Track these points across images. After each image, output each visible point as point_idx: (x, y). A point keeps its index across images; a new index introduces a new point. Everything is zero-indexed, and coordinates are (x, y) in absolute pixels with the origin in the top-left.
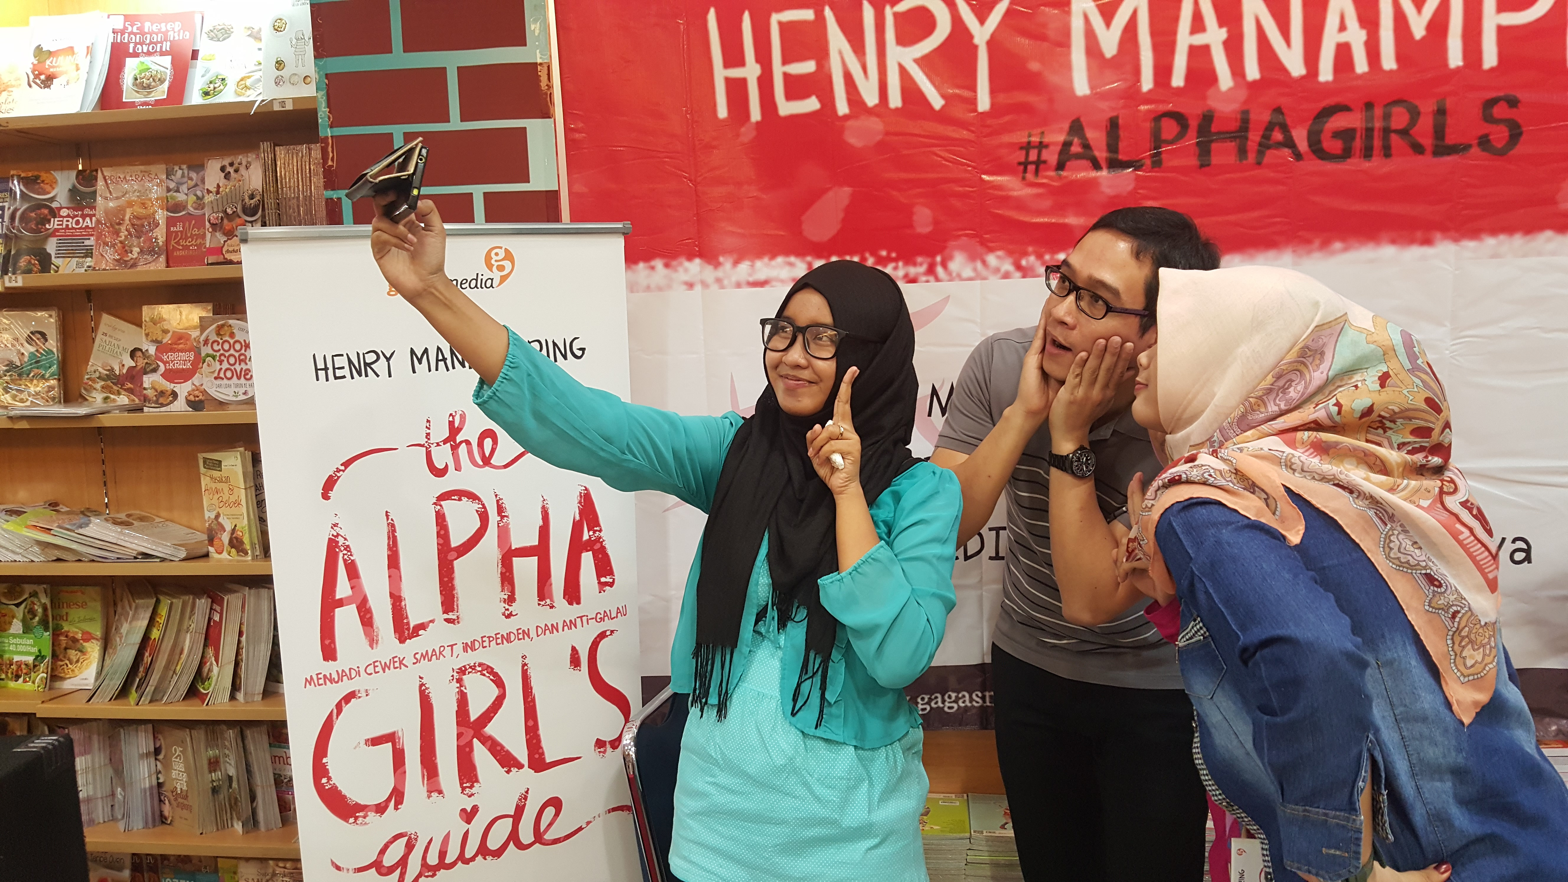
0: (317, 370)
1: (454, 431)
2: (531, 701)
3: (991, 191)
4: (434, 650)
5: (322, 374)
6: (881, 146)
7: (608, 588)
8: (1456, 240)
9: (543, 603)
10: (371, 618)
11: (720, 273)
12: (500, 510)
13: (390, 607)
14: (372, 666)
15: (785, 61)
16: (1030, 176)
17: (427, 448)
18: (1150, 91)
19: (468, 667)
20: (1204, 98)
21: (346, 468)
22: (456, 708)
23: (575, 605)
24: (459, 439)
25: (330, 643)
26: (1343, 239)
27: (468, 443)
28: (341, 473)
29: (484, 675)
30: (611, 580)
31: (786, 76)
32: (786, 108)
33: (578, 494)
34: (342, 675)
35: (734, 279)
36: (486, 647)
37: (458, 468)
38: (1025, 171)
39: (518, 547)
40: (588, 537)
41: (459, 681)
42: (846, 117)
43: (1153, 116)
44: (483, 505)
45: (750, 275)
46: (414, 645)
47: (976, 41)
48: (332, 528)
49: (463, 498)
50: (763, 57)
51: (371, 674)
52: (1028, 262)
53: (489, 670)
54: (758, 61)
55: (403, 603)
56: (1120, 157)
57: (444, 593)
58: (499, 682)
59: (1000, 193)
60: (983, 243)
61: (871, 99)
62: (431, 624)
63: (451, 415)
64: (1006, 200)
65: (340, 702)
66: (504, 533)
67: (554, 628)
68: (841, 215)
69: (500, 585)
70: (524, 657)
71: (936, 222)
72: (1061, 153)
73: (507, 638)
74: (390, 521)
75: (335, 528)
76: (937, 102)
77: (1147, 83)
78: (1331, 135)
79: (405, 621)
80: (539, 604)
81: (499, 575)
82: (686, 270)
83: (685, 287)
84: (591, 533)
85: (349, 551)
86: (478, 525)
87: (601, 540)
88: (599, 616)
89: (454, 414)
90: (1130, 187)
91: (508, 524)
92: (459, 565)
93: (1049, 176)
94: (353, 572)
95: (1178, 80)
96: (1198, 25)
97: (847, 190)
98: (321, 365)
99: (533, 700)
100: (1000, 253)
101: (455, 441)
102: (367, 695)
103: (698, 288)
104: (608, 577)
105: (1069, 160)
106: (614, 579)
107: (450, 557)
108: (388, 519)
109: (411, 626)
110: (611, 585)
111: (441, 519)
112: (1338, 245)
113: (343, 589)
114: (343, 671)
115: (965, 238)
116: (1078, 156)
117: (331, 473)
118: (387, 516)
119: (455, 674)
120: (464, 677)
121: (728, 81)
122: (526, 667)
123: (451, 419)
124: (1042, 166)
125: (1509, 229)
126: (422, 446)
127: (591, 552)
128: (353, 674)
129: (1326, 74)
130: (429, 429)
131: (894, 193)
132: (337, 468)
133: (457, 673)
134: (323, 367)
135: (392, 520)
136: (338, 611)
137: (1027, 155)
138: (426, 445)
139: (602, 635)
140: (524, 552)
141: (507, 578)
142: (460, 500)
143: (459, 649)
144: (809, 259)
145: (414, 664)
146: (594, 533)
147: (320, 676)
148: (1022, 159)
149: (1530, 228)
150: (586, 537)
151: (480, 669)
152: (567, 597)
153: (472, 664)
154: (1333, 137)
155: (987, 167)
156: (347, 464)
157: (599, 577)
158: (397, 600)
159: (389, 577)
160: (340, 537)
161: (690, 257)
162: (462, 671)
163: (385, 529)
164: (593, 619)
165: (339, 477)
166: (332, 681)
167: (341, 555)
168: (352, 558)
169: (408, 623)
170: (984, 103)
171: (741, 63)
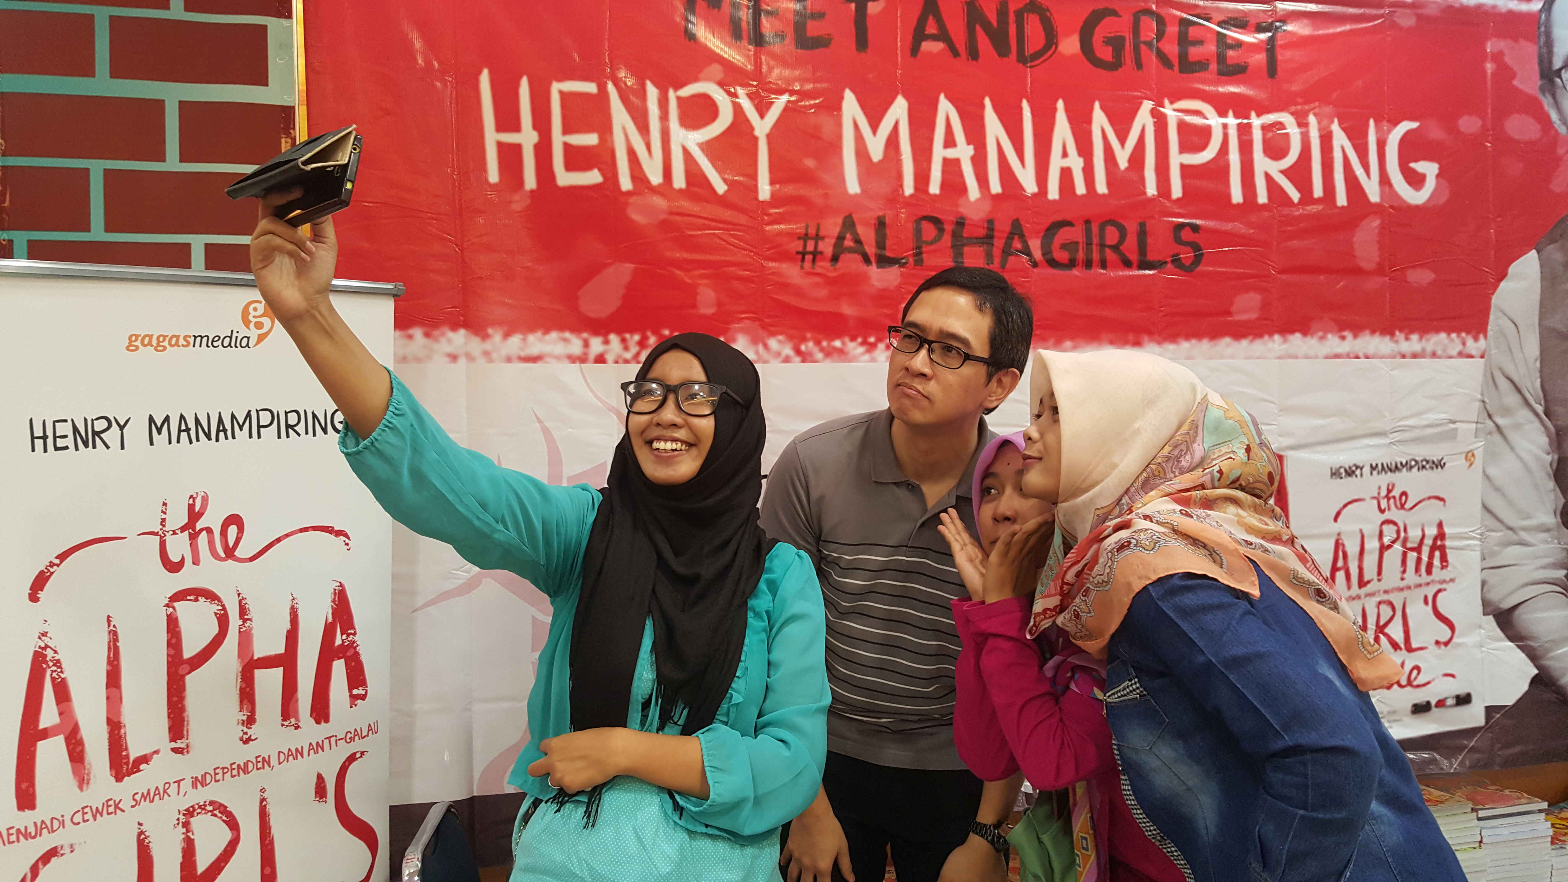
0: (33, 438)
1: (194, 515)
2: (268, 844)
3: (771, 277)
4: (157, 788)
5: (39, 443)
6: (665, 225)
7: (359, 701)
8: (1159, 343)
9: (286, 723)
10: (82, 751)
11: (488, 346)
12: (243, 611)
13: (106, 736)
14: (80, 813)
15: (567, 130)
16: (807, 265)
17: (161, 537)
18: (911, 196)
19: (197, 807)
20: (956, 205)
21: (61, 562)
22: (181, 860)
23: (323, 723)
24: (199, 525)
25: (28, 787)
26: (1072, 338)
27: (209, 530)
28: (55, 567)
29: (215, 815)
30: (363, 692)
31: (567, 146)
32: (565, 178)
33: (332, 591)
34: (41, 828)
35: (504, 353)
36: (219, 780)
37: (196, 562)
38: (803, 260)
39: (261, 656)
40: (341, 642)
41: (186, 825)
42: (629, 193)
43: (915, 218)
44: (223, 606)
45: (522, 349)
46: (135, 783)
47: (757, 133)
48: (40, 638)
49: (200, 598)
50: (542, 123)
51: (79, 823)
52: (807, 347)
53: (222, 809)
54: (535, 127)
55: (123, 731)
56: (887, 254)
57: (172, 716)
58: (232, 824)
59: (779, 280)
60: (764, 327)
61: (656, 178)
62: (155, 756)
63: (191, 497)
64: (785, 286)
65: (36, 863)
66: (245, 639)
67: (299, 752)
68: (622, 291)
69: (238, 703)
70: (263, 790)
71: (720, 304)
72: (835, 246)
73: (244, 769)
74: (112, 628)
75: (43, 638)
76: (721, 188)
77: (909, 189)
78: (1059, 246)
79: (124, 753)
80: (283, 725)
81: (238, 692)
82: (450, 341)
83: (447, 359)
84: (344, 637)
85: (60, 667)
86: (216, 630)
87: (355, 645)
88: (349, 735)
89: (195, 496)
90: (896, 283)
91: (251, 629)
92: (191, 680)
93: (823, 266)
94: (62, 693)
95: (934, 188)
96: (950, 142)
97: (629, 267)
98: (38, 432)
99: (272, 843)
100: (781, 337)
101: (194, 530)
102: (72, 851)
103: (462, 361)
104: (360, 688)
105: (843, 253)
106: (367, 690)
107: (181, 671)
108: (109, 626)
109: (132, 759)
110: (363, 697)
111: (173, 624)
112: (1068, 344)
113: (49, 716)
114: (43, 822)
115: (748, 321)
116: (850, 250)
117: (43, 568)
118: (109, 621)
119: (181, 817)
120: (192, 820)
121: (500, 145)
122: (264, 803)
123: (191, 502)
124: (818, 256)
125: (1197, 335)
126: (156, 534)
127: (343, 660)
128: (56, 824)
129: (1053, 193)
130: (165, 513)
131: (678, 272)
132: (51, 562)
133: (184, 815)
134: (41, 435)
135: (114, 626)
136: (41, 745)
137: (805, 245)
138: (160, 533)
139: (352, 759)
140: (268, 662)
141: (247, 696)
142: (196, 600)
143: (186, 785)
144: (585, 335)
145: (133, 807)
146: (348, 636)
147: (11, 831)
148: (800, 249)
149: (1215, 334)
150: (338, 642)
151: (210, 808)
152: (314, 714)
153: (202, 803)
154: (1061, 248)
155: (767, 253)
156: (63, 557)
157: (350, 689)
158: (115, 726)
159: (108, 698)
160: (48, 649)
161: (454, 327)
162: (190, 813)
163: (105, 638)
164: (342, 739)
165: (52, 573)
166: (28, 835)
167: (49, 672)
168: (63, 676)
169: (127, 756)
170: (765, 191)
171: (516, 127)
